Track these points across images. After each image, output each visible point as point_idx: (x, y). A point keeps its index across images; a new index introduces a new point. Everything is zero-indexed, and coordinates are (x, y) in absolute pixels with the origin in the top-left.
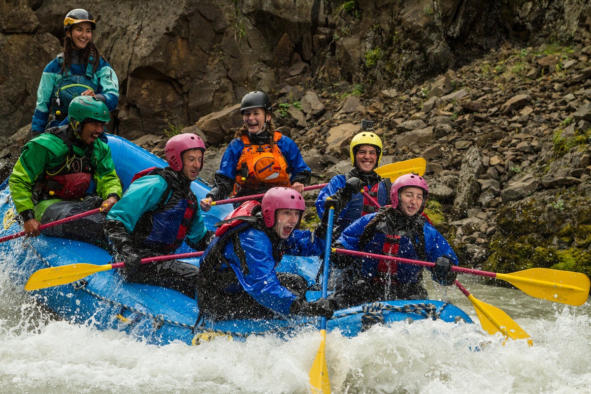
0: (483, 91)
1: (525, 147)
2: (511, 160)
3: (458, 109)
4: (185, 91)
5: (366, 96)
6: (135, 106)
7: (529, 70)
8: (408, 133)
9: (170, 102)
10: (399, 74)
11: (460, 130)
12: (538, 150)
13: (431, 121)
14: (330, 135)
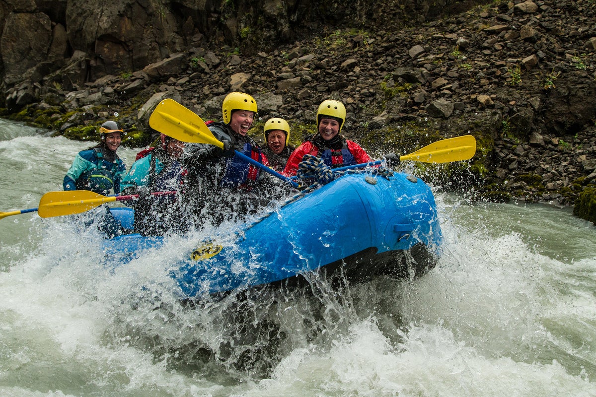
0: (324, 55)
1: (366, 93)
2: (359, 100)
3: (313, 66)
4: (131, 49)
5: (243, 56)
6: (100, 58)
7: (346, 44)
8: (285, 81)
9: (122, 56)
10: (261, 43)
11: (317, 80)
12: (373, 95)
13: (298, 73)
14: (231, 80)
